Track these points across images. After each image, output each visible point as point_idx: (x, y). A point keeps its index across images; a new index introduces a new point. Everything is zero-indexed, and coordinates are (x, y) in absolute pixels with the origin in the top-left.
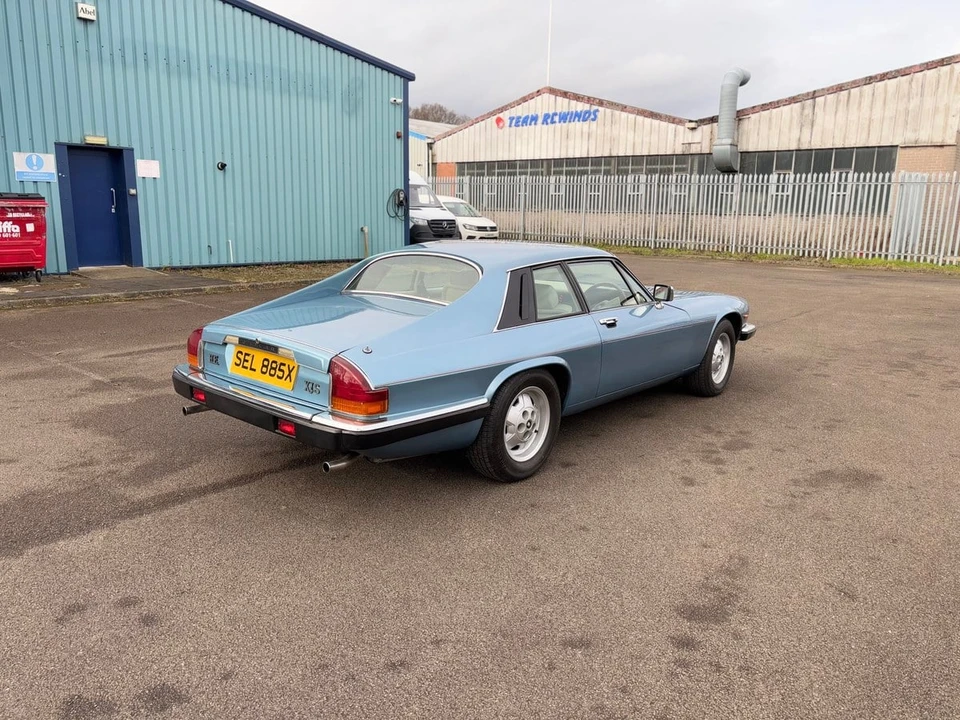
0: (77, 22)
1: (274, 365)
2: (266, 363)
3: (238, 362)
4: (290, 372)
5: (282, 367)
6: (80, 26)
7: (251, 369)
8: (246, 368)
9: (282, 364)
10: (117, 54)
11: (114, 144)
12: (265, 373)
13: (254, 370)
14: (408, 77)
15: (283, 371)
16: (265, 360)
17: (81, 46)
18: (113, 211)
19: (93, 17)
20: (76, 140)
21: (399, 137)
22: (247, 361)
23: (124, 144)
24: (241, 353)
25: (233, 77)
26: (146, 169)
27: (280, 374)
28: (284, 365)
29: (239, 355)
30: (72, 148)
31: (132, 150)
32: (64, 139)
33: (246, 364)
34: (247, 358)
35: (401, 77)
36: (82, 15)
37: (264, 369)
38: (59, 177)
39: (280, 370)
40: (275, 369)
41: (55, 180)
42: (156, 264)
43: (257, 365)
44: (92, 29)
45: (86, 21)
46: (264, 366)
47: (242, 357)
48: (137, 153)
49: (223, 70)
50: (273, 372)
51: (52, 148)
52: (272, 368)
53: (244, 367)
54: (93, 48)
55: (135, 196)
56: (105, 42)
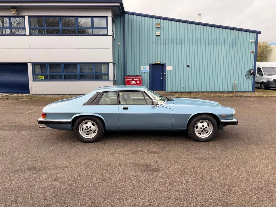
0: (156, 36)
6: (157, 37)
10: (164, 42)
11: (162, 63)
14: (258, 33)
17: (157, 42)
18: (161, 78)
19: (159, 35)
20: (154, 63)
21: (252, 53)
23: (164, 63)
25: (194, 43)
26: (169, 68)
30: (153, 65)
31: (166, 64)
32: (151, 63)
35: (255, 33)
36: (157, 35)
38: (149, 71)
41: (148, 72)
42: (169, 91)
44: (159, 37)
45: (158, 36)
48: (167, 65)
49: (191, 41)
51: (149, 65)
54: (159, 41)
55: (165, 75)
56: (162, 40)
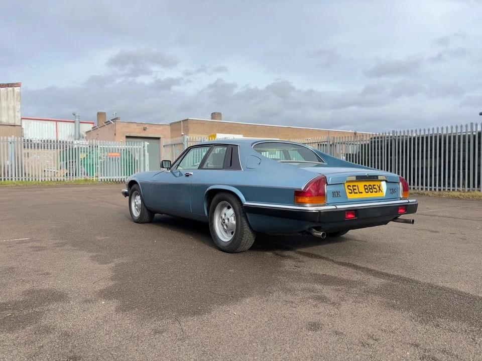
1: (370, 187)
2: (366, 187)
3: (350, 191)
4: (379, 188)
5: (375, 187)
7: (360, 193)
8: (357, 193)
9: (374, 185)
12: (368, 192)
13: (362, 193)
15: (375, 188)
16: (365, 186)
22: (355, 189)
24: (350, 186)
27: (375, 190)
28: (375, 185)
29: (349, 187)
33: (355, 191)
34: (354, 188)
37: (367, 191)
39: (374, 188)
40: (372, 189)
43: (362, 189)
46: (365, 189)
47: (351, 188)
50: (371, 190)
52: (370, 189)
53: (355, 193)
